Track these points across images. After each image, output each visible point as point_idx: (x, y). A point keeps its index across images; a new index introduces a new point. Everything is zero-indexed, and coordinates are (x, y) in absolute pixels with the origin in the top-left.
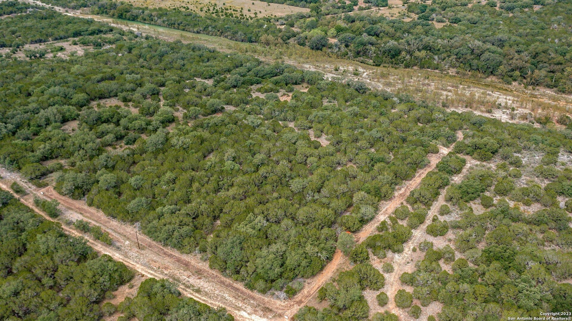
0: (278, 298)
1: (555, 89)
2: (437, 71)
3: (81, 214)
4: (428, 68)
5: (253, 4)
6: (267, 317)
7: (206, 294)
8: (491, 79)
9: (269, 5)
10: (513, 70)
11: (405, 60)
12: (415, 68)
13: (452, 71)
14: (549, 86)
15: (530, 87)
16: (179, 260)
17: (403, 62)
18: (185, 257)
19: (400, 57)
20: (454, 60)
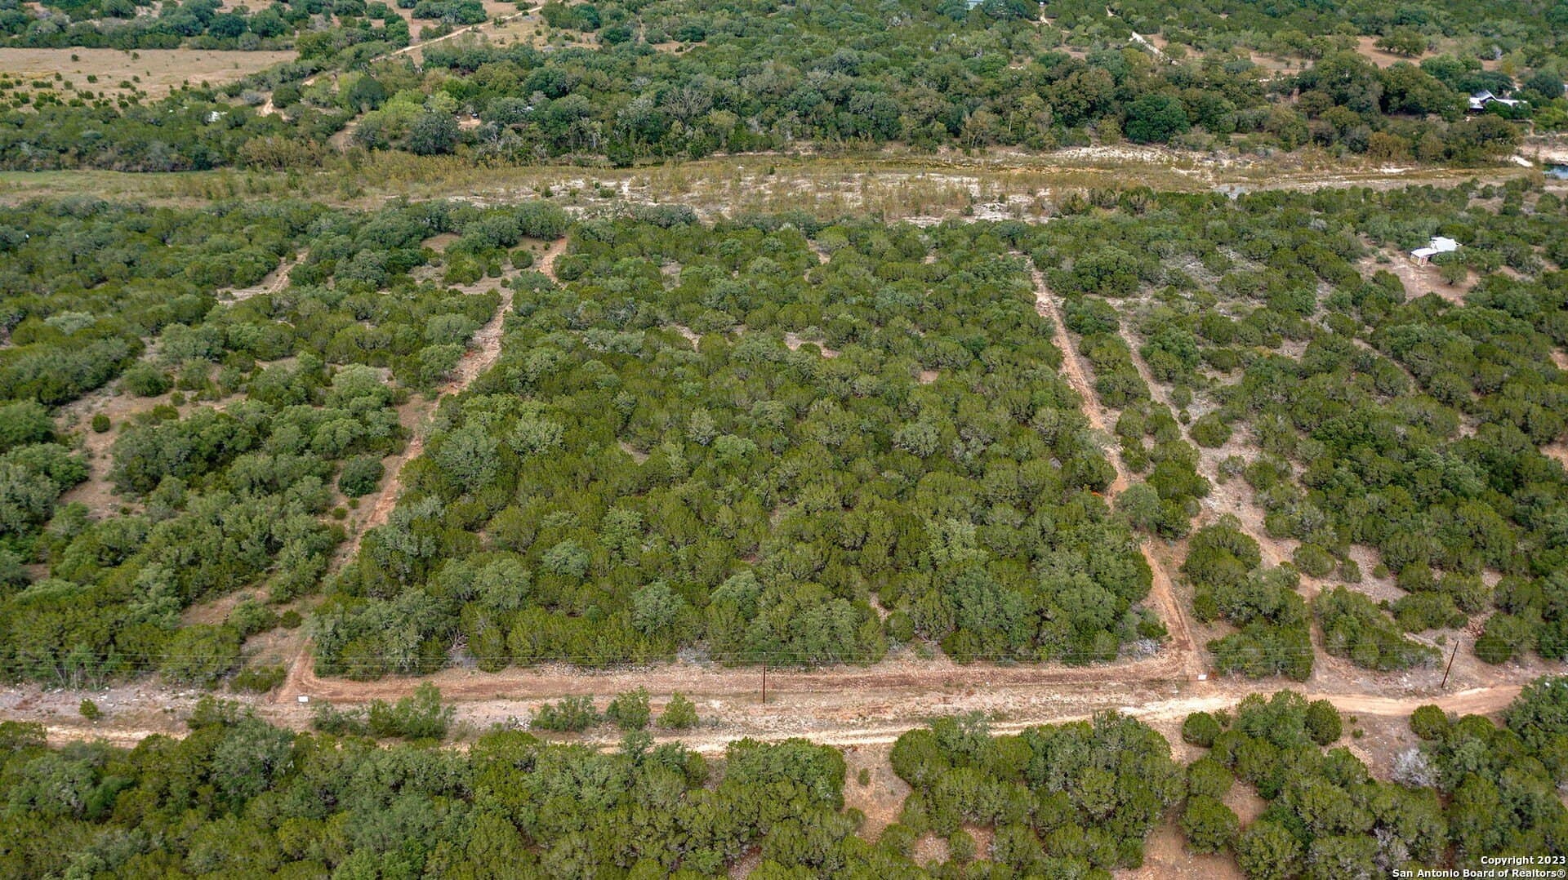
0: (1145, 655)
1: (1019, 145)
2: (771, 153)
3: (498, 697)
4: (750, 149)
5: (75, 58)
6: (1172, 695)
7: (1023, 715)
8: (890, 150)
9: (136, 56)
10: (927, 121)
11: (687, 141)
12: (717, 155)
13: (804, 148)
14: (1009, 143)
15: (976, 151)
16: (878, 683)
17: (684, 147)
18: (880, 671)
19: (672, 135)
20: (797, 121)
